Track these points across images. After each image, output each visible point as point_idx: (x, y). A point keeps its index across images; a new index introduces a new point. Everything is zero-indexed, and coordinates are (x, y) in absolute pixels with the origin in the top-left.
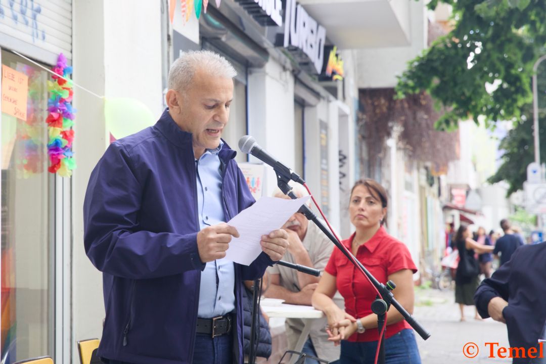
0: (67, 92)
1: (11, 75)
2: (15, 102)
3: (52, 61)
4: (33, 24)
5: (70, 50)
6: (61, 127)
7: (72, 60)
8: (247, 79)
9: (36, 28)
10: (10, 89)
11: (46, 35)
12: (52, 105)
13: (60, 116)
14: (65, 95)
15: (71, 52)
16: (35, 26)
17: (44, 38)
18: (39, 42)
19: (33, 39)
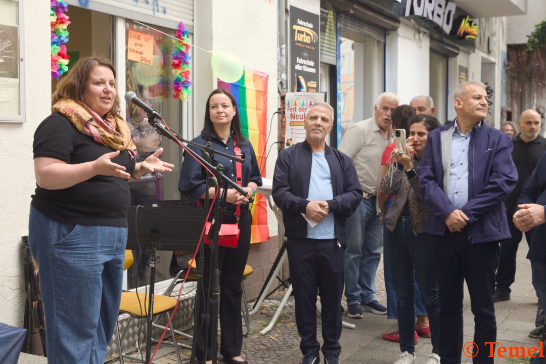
0: (185, 47)
1: (137, 36)
2: (140, 53)
3: (175, 27)
4: (153, 3)
5: (192, 20)
6: (181, 69)
7: (193, 26)
8: (385, 39)
9: (157, 5)
10: (136, 45)
11: (168, 11)
12: (175, 55)
13: (180, 62)
14: (183, 49)
15: (193, 21)
16: (155, 4)
17: (165, 12)
18: (160, 15)
19: (154, 13)
